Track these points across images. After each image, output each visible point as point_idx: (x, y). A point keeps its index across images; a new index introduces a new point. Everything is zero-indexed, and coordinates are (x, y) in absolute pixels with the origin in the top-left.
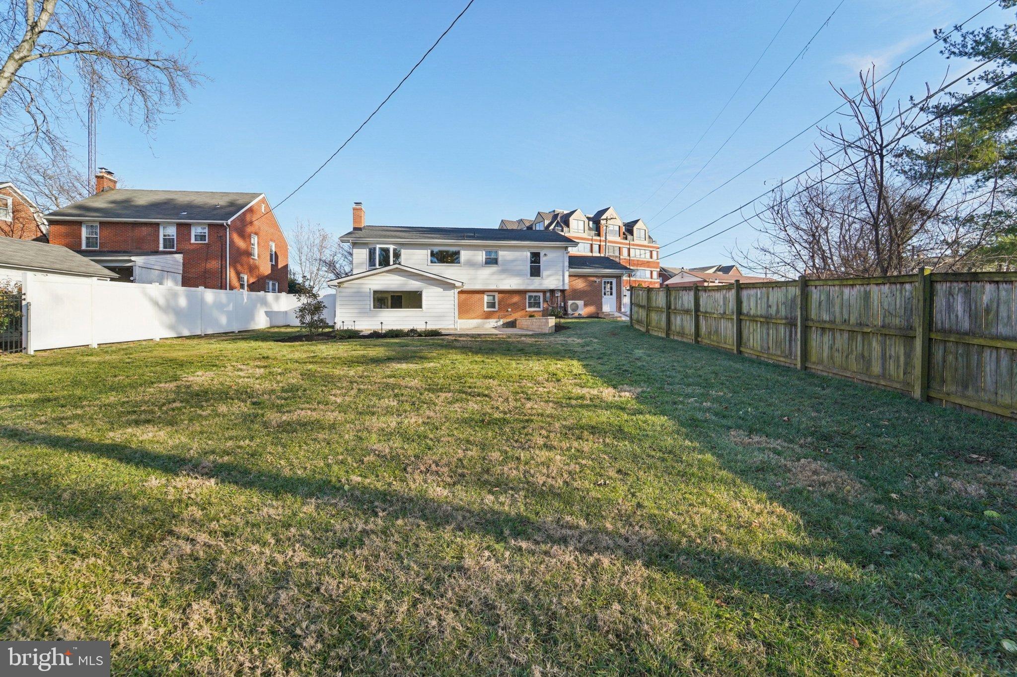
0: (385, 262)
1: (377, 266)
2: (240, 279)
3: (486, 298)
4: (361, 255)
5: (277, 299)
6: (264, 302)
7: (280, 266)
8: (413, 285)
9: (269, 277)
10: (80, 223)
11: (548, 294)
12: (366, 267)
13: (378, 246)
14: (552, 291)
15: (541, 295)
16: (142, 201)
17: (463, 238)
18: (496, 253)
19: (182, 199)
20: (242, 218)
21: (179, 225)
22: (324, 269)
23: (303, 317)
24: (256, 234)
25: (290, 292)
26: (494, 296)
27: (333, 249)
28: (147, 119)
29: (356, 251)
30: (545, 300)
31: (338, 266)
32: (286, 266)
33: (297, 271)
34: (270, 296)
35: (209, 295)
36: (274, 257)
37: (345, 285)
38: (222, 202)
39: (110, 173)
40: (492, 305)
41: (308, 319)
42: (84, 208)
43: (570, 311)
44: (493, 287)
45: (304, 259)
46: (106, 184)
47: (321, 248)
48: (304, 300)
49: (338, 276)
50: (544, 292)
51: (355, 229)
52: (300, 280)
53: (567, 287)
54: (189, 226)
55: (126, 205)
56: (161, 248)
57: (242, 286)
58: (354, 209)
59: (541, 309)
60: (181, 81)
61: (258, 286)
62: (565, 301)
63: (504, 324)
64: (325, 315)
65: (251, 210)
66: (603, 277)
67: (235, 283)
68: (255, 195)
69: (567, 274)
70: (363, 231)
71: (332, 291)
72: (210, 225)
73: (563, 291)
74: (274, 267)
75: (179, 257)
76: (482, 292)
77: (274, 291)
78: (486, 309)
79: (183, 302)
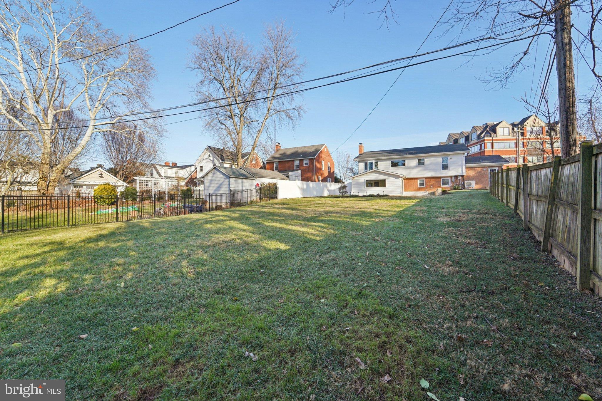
0: (371, 168)
1: (368, 170)
2: (318, 178)
3: (419, 182)
4: (362, 165)
5: (331, 185)
6: (326, 187)
7: (331, 172)
8: (382, 177)
9: (327, 177)
10: (273, 162)
11: (453, 178)
12: (363, 171)
13: (368, 162)
14: (456, 177)
15: (450, 179)
16: (288, 153)
17: (406, 154)
18: (423, 160)
19: (300, 151)
20: (319, 156)
21: (300, 160)
22: (349, 171)
23: (340, 190)
24: (323, 160)
25: (335, 182)
26: (423, 180)
27: (352, 164)
28: (293, 127)
29: (359, 164)
30: (452, 181)
31: (354, 170)
32: (334, 172)
33: (338, 173)
34: (328, 184)
35: (311, 184)
36: (329, 168)
37: (355, 178)
38: (313, 150)
39: (279, 144)
40: (422, 184)
41: (342, 191)
42: (274, 158)
43: (466, 186)
44: (423, 176)
45: (340, 168)
46: (279, 148)
47: (348, 162)
48: (340, 185)
49: (354, 174)
50: (451, 177)
51: (360, 154)
52: (339, 177)
53: (464, 174)
54: (303, 160)
55: (284, 155)
56: (295, 169)
57: (319, 181)
58: (359, 146)
59: (450, 186)
60: (302, 112)
61: (324, 180)
62: (463, 180)
63: (428, 194)
64: (347, 189)
65: (321, 152)
66: (489, 167)
67: (317, 180)
68: (323, 145)
69: (464, 167)
70: (363, 155)
71: (350, 181)
72: (309, 159)
73: (462, 176)
74: (329, 172)
75: (300, 172)
76: (417, 179)
77: (329, 182)
78: (419, 187)
79: (305, 187)
